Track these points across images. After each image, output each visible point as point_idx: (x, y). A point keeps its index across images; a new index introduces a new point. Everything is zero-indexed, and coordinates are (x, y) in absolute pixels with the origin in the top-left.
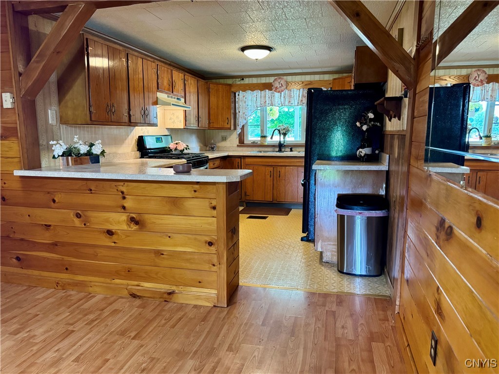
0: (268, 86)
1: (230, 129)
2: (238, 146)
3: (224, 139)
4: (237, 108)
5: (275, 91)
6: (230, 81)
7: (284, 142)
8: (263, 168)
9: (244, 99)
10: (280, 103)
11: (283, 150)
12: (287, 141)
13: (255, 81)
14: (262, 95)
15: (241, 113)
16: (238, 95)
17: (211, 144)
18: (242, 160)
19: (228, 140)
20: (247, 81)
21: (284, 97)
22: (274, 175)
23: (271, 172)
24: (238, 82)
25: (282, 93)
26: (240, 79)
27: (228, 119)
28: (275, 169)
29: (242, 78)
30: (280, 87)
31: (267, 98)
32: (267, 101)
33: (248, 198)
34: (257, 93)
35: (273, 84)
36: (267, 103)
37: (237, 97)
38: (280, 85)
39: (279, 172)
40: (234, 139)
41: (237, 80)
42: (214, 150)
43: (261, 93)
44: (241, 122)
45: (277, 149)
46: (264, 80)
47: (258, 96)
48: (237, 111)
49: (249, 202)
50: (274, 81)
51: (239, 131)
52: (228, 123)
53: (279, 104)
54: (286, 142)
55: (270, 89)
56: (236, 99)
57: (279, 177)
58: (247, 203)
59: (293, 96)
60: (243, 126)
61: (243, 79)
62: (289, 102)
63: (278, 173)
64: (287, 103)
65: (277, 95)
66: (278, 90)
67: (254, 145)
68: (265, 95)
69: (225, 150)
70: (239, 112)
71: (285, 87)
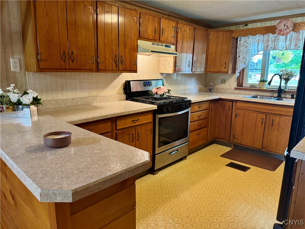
0: (272, 30)
1: (227, 72)
2: (235, 88)
3: (223, 81)
4: (237, 53)
5: (278, 34)
6: (233, 28)
7: (286, 88)
8: (255, 114)
9: (246, 43)
10: (285, 46)
11: (283, 96)
12: (289, 87)
13: (259, 25)
14: (265, 39)
15: (241, 58)
16: (240, 40)
17: (210, 86)
18: (234, 104)
19: (227, 83)
20: (250, 26)
21: (290, 40)
22: (266, 122)
23: (263, 119)
24: (242, 27)
25: (289, 35)
26: (243, 25)
27: (226, 63)
28: (268, 117)
29: (246, 23)
30: (286, 29)
31: (270, 42)
32: (270, 45)
33: (236, 140)
34: (260, 37)
35: (277, 27)
36: (269, 47)
37: (238, 42)
38: (286, 27)
39: (273, 120)
40: (232, 82)
41: (241, 26)
42: (212, 92)
43: (263, 38)
44: (240, 66)
45: (276, 95)
46: (268, 24)
47: (260, 40)
48: (238, 56)
49: (237, 145)
50: (278, 24)
51: (237, 74)
52: (225, 68)
53: (283, 48)
54: (287, 88)
55: (274, 33)
56: (238, 44)
57: (272, 125)
58: (235, 146)
59: (301, 38)
60: (243, 70)
61: (247, 25)
62: (296, 45)
63: (271, 121)
64: (292, 46)
65: (282, 38)
66: (282, 33)
67: (252, 88)
68: (268, 39)
69: (223, 91)
70: (239, 57)
71: (291, 29)
